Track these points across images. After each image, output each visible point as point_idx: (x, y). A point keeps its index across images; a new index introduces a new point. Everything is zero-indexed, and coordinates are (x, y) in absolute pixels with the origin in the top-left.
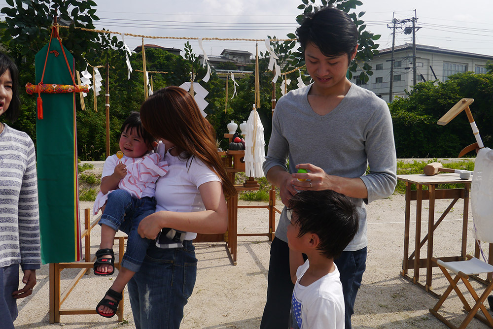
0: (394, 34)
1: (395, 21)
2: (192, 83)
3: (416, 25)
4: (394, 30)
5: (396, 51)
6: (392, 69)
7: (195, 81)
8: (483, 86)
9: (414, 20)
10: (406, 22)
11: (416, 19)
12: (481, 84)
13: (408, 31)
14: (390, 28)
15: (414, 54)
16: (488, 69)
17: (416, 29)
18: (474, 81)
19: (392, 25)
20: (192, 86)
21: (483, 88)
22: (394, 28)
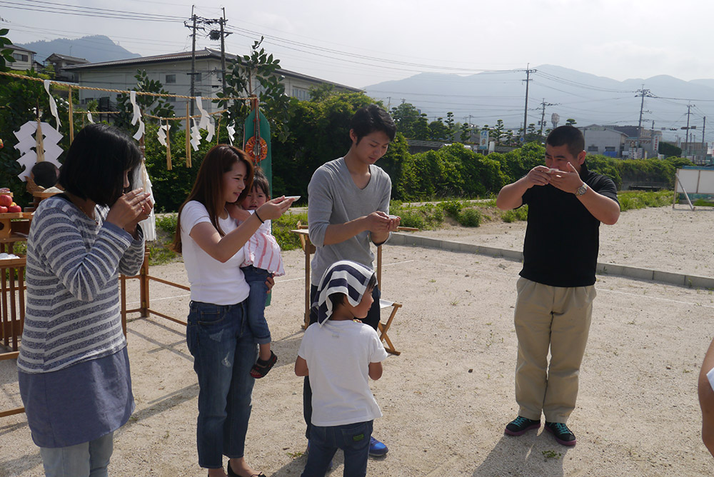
0: (194, 35)
1: (194, 18)
2: (38, 123)
3: (226, 29)
4: (194, 31)
5: (197, 58)
6: (193, 85)
7: (43, 120)
8: (308, 116)
9: (222, 22)
10: (212, 22)
11: (225, 21)
12: (307, 114)
13: (215, 35)
14: (189, 27)
15: (223, 68)
16: (311, 95)
17: (225, 35)
18: (298, 110)
19: (191, 24)
20: (39, 126)
21: (308, 120)
22: (194, 27)
